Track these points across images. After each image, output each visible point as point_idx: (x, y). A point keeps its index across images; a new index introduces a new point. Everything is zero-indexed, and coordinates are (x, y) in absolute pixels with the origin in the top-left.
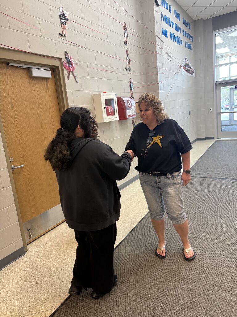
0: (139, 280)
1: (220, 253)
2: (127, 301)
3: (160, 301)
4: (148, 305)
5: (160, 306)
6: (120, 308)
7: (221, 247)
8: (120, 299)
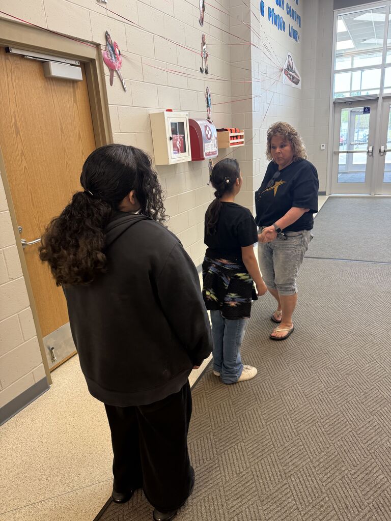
0: (252, 424)
1: (369, 377)
2: (239, 458)
3: (291, 455)
4: (274, 461)
5: (293, 462)
6: (229, 468)
7: (367, 368)
8: (227, 456)
